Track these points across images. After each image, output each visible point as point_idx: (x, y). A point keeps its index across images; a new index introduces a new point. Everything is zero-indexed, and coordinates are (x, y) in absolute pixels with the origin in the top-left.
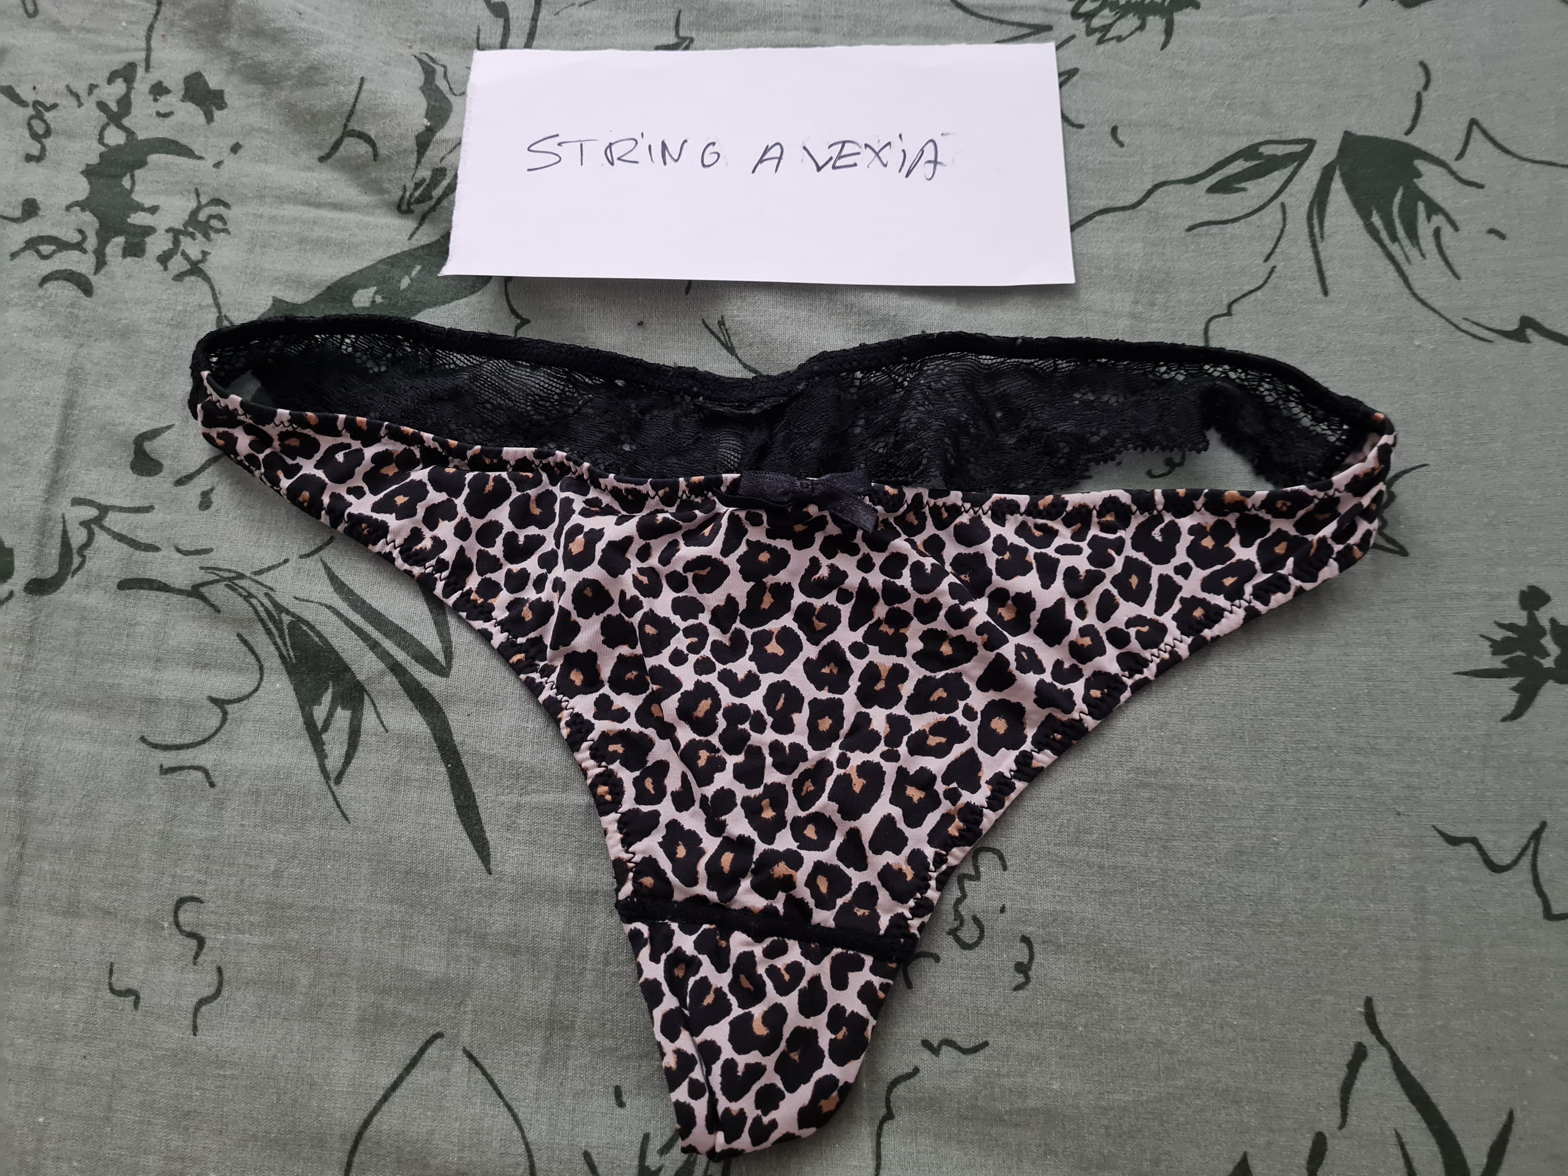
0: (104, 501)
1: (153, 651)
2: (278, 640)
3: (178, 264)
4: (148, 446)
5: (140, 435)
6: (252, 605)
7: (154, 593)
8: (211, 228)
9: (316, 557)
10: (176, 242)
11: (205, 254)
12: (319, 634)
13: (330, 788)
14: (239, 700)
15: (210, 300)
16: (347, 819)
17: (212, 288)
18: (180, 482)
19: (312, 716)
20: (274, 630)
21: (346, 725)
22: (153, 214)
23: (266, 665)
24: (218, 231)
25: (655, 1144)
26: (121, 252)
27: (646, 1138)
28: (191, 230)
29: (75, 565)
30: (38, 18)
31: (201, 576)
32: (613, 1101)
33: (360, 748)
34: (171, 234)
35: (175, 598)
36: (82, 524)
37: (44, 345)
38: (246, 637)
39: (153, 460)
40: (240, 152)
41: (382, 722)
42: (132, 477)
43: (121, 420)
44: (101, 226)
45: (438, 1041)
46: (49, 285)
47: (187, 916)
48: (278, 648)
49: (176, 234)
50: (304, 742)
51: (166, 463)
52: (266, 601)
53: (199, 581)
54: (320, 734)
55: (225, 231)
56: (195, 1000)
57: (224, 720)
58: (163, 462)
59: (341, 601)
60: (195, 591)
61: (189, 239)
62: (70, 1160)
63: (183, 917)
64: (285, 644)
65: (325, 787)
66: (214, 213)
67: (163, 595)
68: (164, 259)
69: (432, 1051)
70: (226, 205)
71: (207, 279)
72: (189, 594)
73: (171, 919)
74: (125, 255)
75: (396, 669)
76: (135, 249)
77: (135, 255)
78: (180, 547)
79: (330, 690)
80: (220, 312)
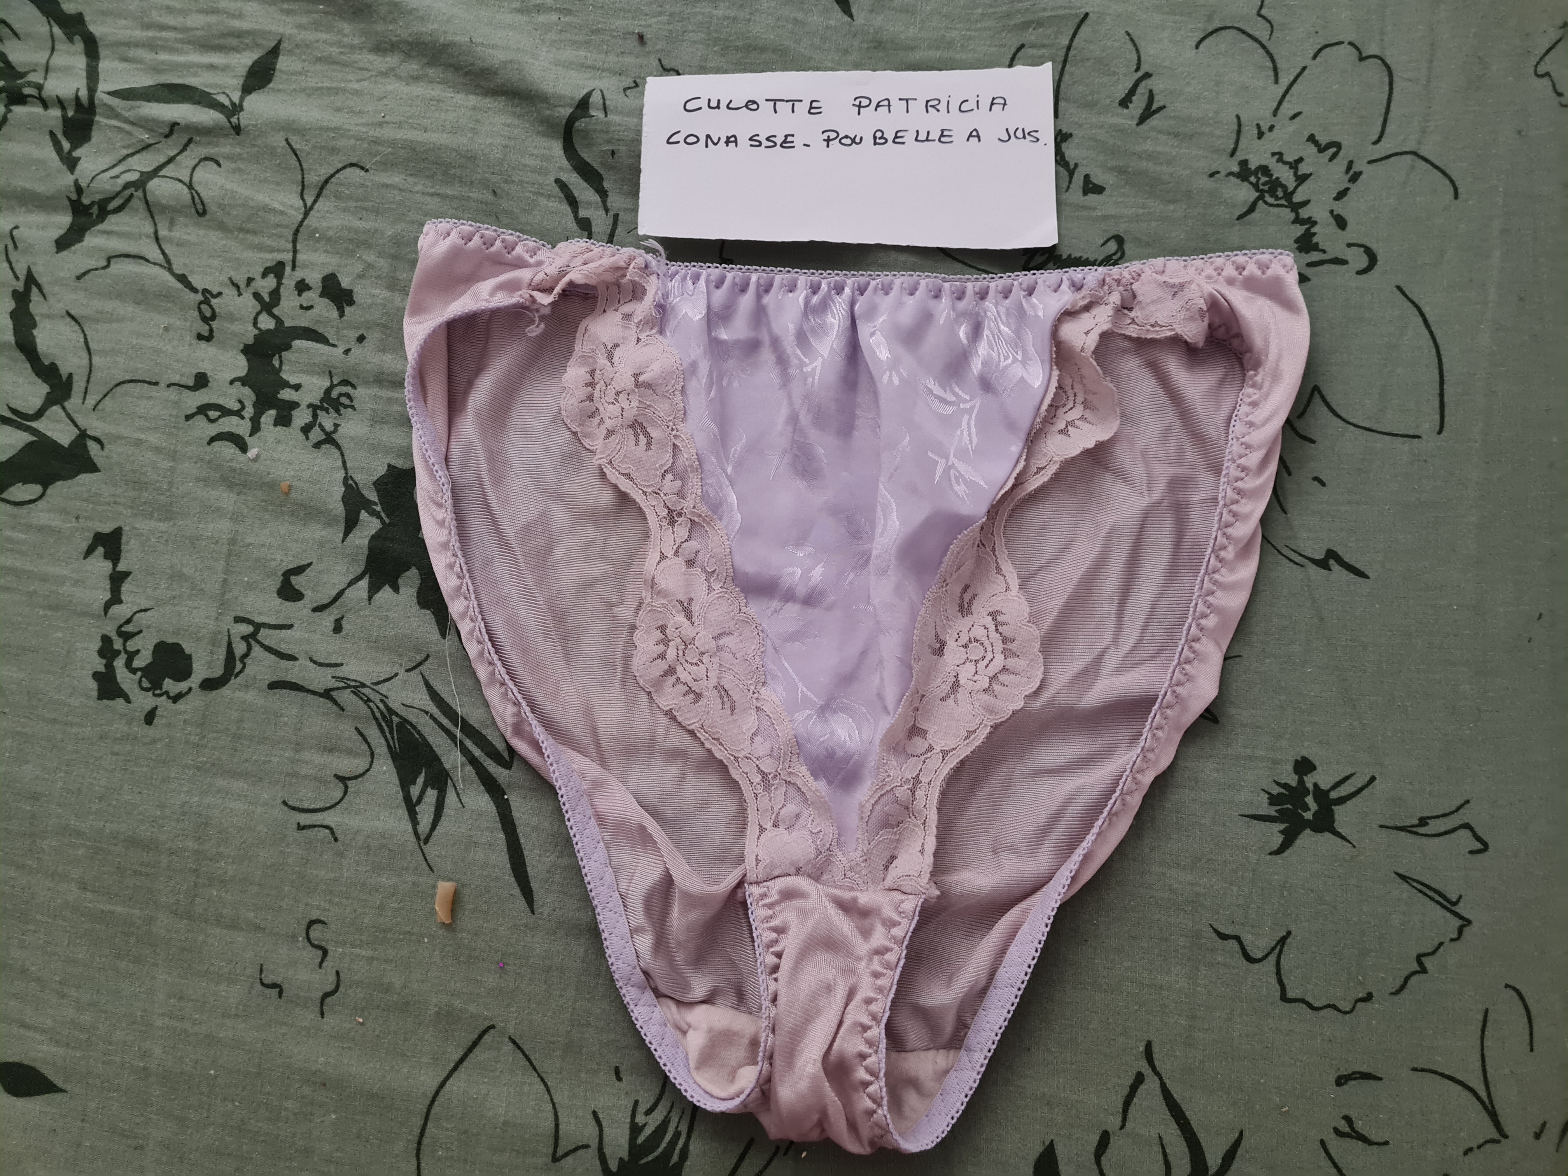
0: (258, 619)
1: (294, 737)
2: (388, 734)
3: (316, 434)
4: (294, 579)
5: (288, 571)
6: (369, 707)
7: (293, 693)
8: (342, 404)
9: (417, 671)
10: (315, 416)
11: (336, 426)
12: (419, 732)
13: (420, 847)
14: (356, 777)
15: (339, 463)
16: (432, 870)
17: (342, 455)
18: (315, 610)
19: (409, 792)
20: (385, 728)
21: (434, 800)
22: (297, 391)
23: (377, 751)
24: (346, 407)
25: (642, 1108)
26: (272, 422)
27: (636, 1103)
28: (326, 405)
29: (237, 670)
30: (207, 217)
31: (332, 684)
32: (614, 1077)
33: (443, 818)
34: (311, 409)
35: (310, 697)
36: (243, 638)
37: (214, 493)
38: (362, 730)
39: (296, 590)
40: (365, 343)
41: (460, 800)
42: (279, 601)
43: (273, 557)
44: (257, 399)
45: (492, 1031)
46: (216, 444)
47: (316, 933)
48: (386, 740)
49: (314, 408)
50: (403, 812)
51: (308, 593)
52: (381, 706)
53: (331, 687)
54: (415, 806)
55: (353, 407)
56: (321, 994)
57: (345, 793)
58: (305, 593)
59: (435, 708)
60: (327, 694)
61: (324, 413)
62: (233, 1101)
63: (313, 934)
64: (393, 738)
65: (417, 847)
66: (343, 392)
67: (301, 694)
68: (306, 430)
69: (487, 1038)
70: (354, 387)
71: (338, 447)
72: (321, 695)
73: (304, 935)
74: (276, 424)
75: (473, 761)
76: (284, 420)
77: (283, 426)
78: (315, 659)
79: (423, 774)
80: (347, 473)
